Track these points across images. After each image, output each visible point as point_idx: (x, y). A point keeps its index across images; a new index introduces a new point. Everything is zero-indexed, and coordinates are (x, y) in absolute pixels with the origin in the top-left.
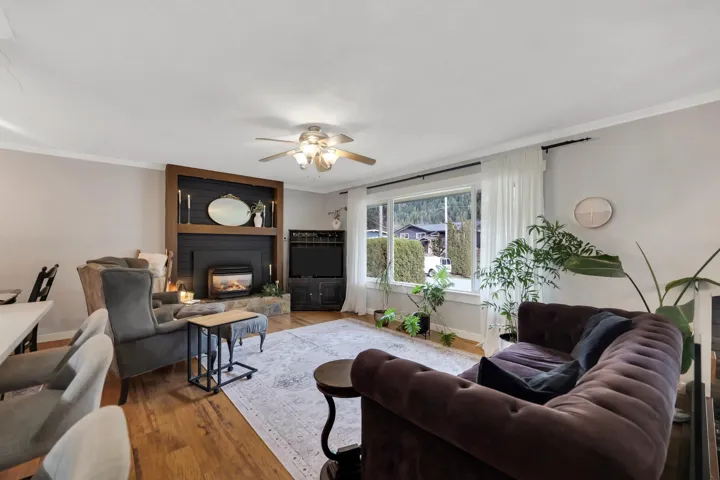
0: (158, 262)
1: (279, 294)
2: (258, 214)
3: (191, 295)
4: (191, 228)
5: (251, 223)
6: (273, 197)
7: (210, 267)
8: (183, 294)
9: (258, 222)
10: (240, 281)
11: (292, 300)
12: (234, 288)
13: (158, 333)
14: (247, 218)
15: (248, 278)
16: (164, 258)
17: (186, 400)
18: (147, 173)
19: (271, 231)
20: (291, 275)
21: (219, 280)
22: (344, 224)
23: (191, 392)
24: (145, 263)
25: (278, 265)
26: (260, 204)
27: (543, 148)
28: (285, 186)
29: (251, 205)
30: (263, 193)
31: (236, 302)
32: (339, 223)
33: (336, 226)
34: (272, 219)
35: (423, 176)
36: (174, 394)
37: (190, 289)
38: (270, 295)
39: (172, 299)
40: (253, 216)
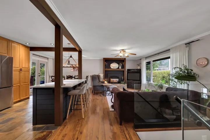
0: (102, 75)
1: (124, 84)
2: (120, 66)
3: (107, 82)
4: (107, 69)
5: (119, 68)
6: (123, 62)
7: (110, 77)
8: (105, 82)
9: (120, 68)
10: (116, 80)
11: (127, 86)
12: (115, 82)
13: (98, 86)
14: (118, 67)
15: (118, 80)
16: (103, 75)
17: (101, 96)
18: (100, 60)
19: (123, 70)
20: (127, 80)
21: (112, 80)
22: (141, 67)
23: (102, 96)
24: (100, 76)
25: (125, 77)
26: (120, 64)
27: (185, 44)
28: (126, 59)
29: (119, 64)
30: (121, 61)
31: (115, 84)
32: (139, 67)
33: (139, 68)
34: (123, 67)
35: (158, 54)
36: (100, 95)
37: (107, 81)
38: (122, 84)
39: (103, 82)
40: (119, 66)
